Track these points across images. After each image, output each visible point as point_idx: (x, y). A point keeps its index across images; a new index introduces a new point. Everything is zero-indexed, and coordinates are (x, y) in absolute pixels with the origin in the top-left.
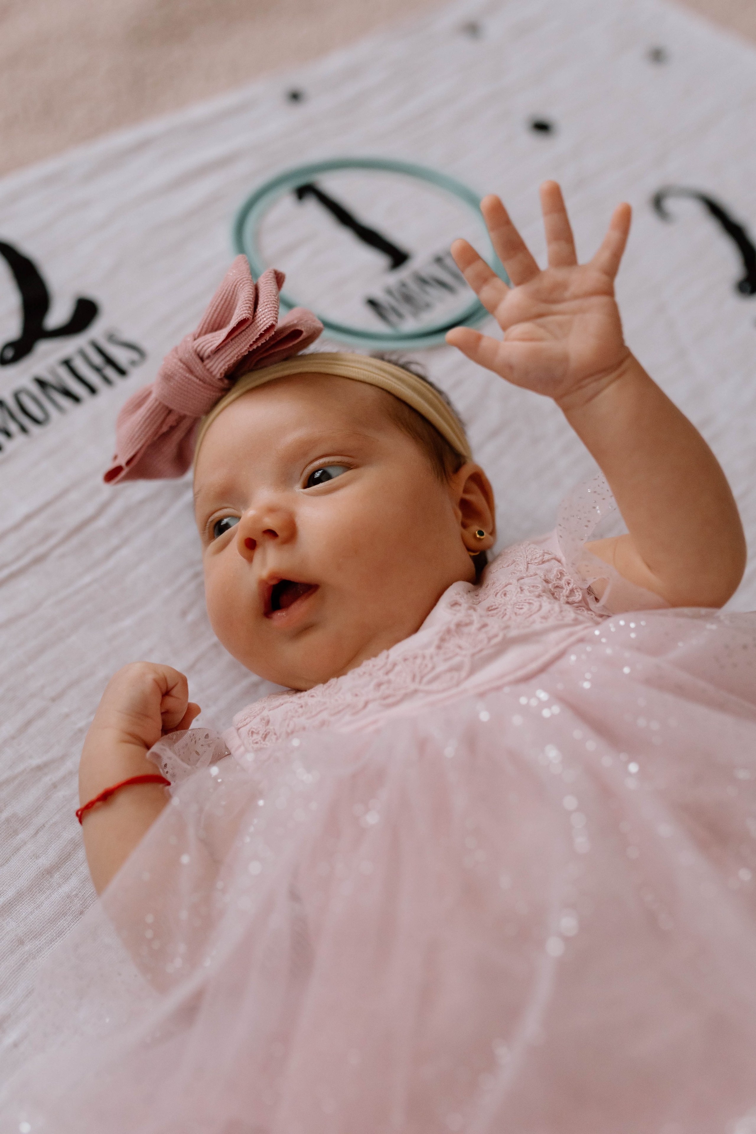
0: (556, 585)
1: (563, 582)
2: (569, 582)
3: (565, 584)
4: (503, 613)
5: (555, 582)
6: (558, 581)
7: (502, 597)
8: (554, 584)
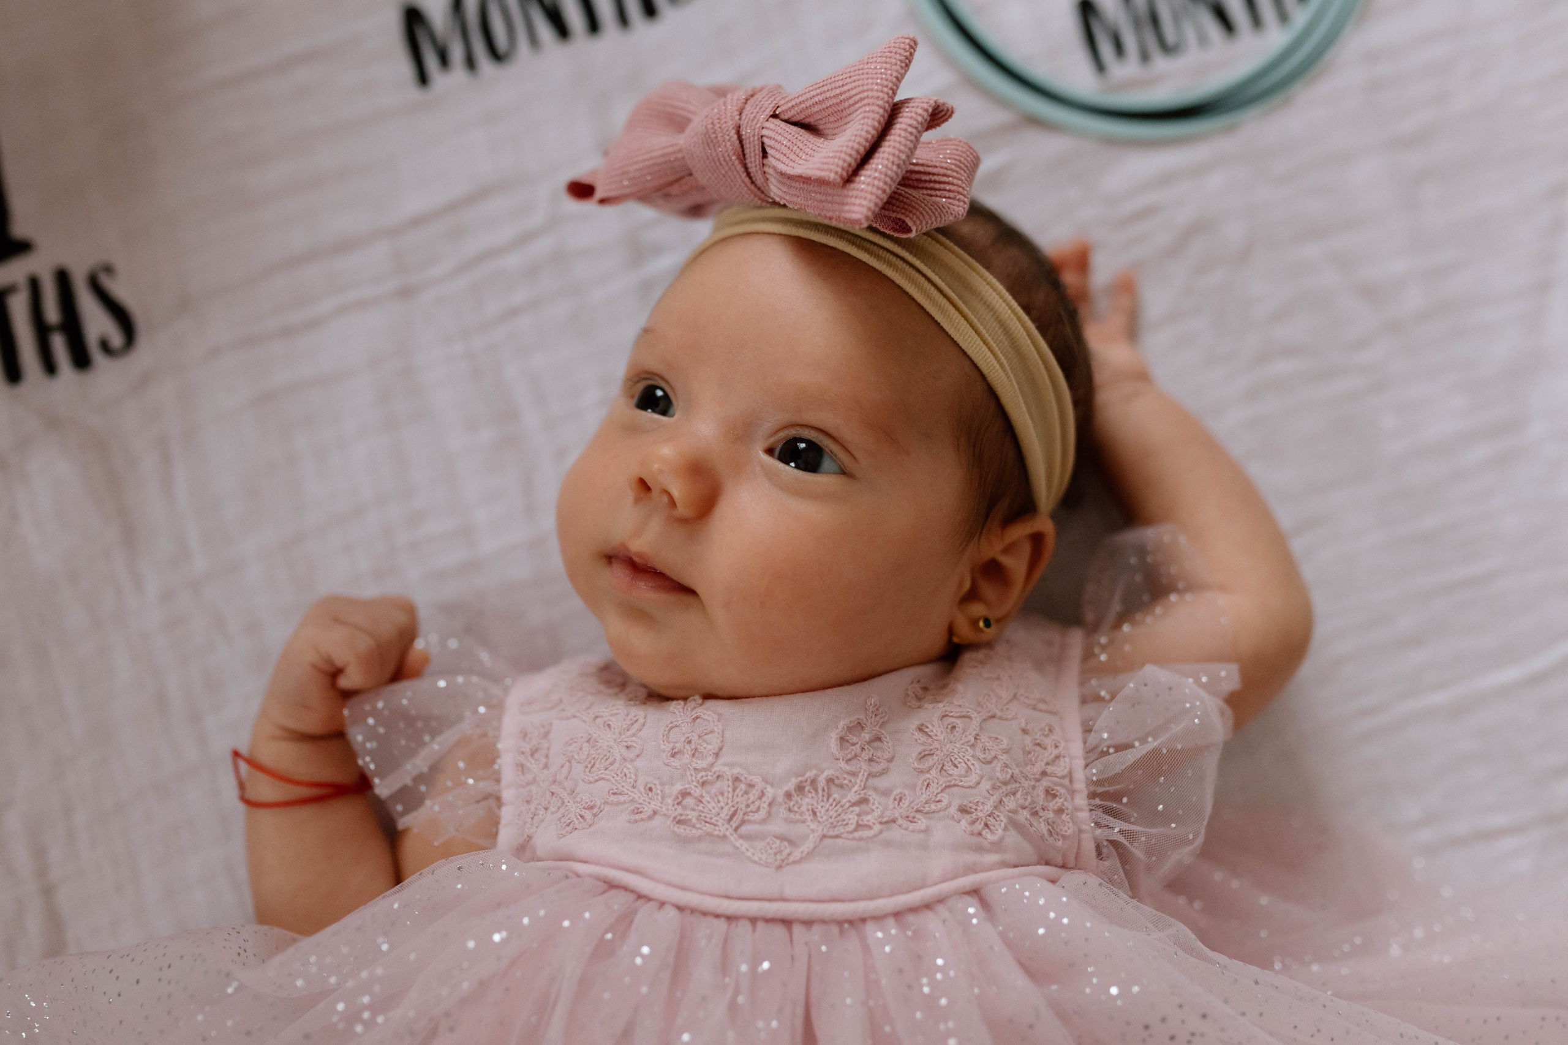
0: (1038, 741)
1: (1048, 742)
2: (1058, 744)
3: (1051, 747)
4: (931, 750)
5: (1037, 737)
6: (1042, 738)
7: (947, 728)
8: (1036, 739)
